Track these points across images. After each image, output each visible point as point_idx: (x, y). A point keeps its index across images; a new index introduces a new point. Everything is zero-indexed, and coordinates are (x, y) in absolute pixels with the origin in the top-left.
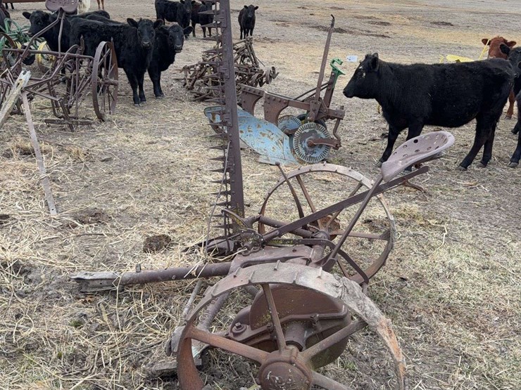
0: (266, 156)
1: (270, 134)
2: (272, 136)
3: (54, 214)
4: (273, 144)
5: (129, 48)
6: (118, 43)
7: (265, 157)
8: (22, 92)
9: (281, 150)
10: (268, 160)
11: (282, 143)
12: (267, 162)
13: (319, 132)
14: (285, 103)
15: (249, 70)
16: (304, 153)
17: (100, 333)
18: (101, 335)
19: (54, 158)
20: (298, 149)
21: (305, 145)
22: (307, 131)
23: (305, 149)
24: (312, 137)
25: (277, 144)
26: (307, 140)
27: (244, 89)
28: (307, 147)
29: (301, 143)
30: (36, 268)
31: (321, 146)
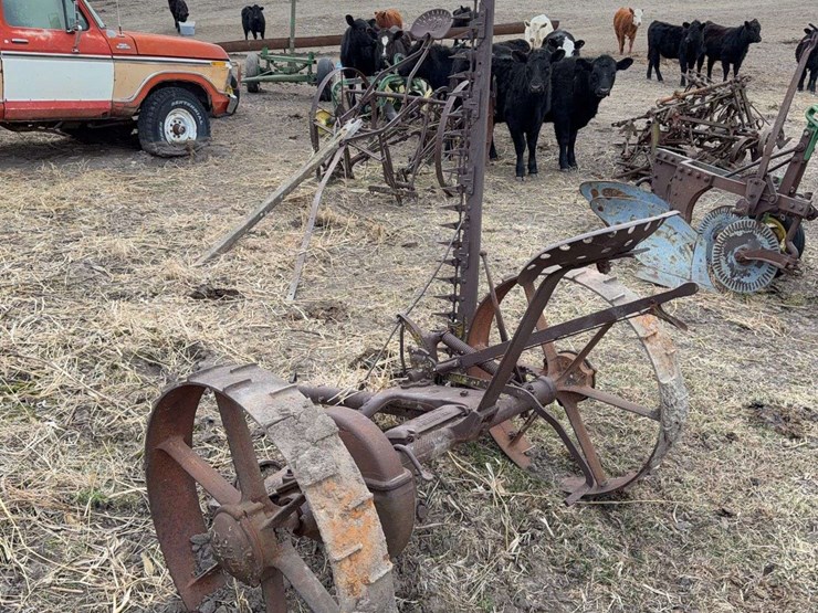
0: (654, 269)
1: (671, 232)
2: (673, 237)
3: (290, 299)
4: (674, 250)
5: (516, 91)
6: (503, 85)
7: (651, 271)
8: (341, 145)
9: (687, 264)
10: (655, 276)
11: (693, 251)
12: (651, 279)
13: (760, 238)
14: (706, 181)
15: (732, 132)
16: (728, 273)
17: (207, 445)
18: (207, 449)
19: (347, 234)
20: (718, 264)
21: (732, 258)
22: (740, 233)
23: (731, 266)
24: (745, 246)
25: (681, 251)
26: (736, 250)
27: (659, 155)
28: (735, 263)
29: (725, 255)
30: (213, 356)
31: (760, 264)
